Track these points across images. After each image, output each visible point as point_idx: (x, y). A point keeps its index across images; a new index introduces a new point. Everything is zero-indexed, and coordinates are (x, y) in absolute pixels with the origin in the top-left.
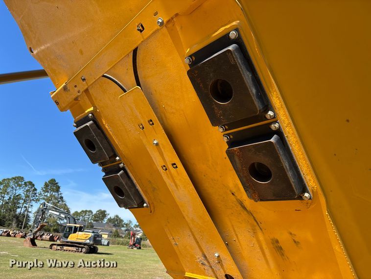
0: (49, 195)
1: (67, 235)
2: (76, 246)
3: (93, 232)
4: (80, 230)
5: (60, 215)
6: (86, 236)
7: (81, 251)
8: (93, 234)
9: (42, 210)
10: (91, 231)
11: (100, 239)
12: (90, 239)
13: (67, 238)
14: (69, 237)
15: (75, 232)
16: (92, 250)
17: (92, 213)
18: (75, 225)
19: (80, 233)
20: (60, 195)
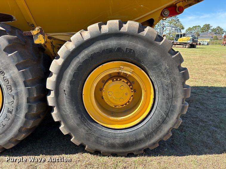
0: (170, 20)
1: (177, 39)
2: (182, 45)
3: (192, 36)
4: (184, 36)
5: (172, 28)
6: (188, 38)
7: (186, 47)
8: (192, 37)
9: (163, 27)
10: (190, 36)
11: (196, 40)
12: (190, 40)
13: (177, 40)
14: (178, 40)
15: (181, 37)
16: (192, 46)
17: (200, 27)
18: (181, 33)
19: (184, 37)
20: (177, 19)
